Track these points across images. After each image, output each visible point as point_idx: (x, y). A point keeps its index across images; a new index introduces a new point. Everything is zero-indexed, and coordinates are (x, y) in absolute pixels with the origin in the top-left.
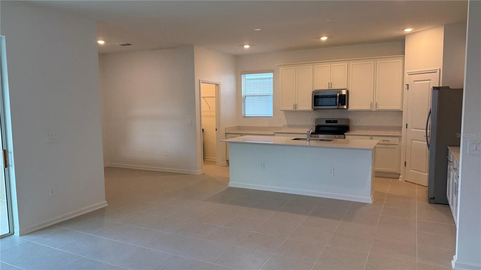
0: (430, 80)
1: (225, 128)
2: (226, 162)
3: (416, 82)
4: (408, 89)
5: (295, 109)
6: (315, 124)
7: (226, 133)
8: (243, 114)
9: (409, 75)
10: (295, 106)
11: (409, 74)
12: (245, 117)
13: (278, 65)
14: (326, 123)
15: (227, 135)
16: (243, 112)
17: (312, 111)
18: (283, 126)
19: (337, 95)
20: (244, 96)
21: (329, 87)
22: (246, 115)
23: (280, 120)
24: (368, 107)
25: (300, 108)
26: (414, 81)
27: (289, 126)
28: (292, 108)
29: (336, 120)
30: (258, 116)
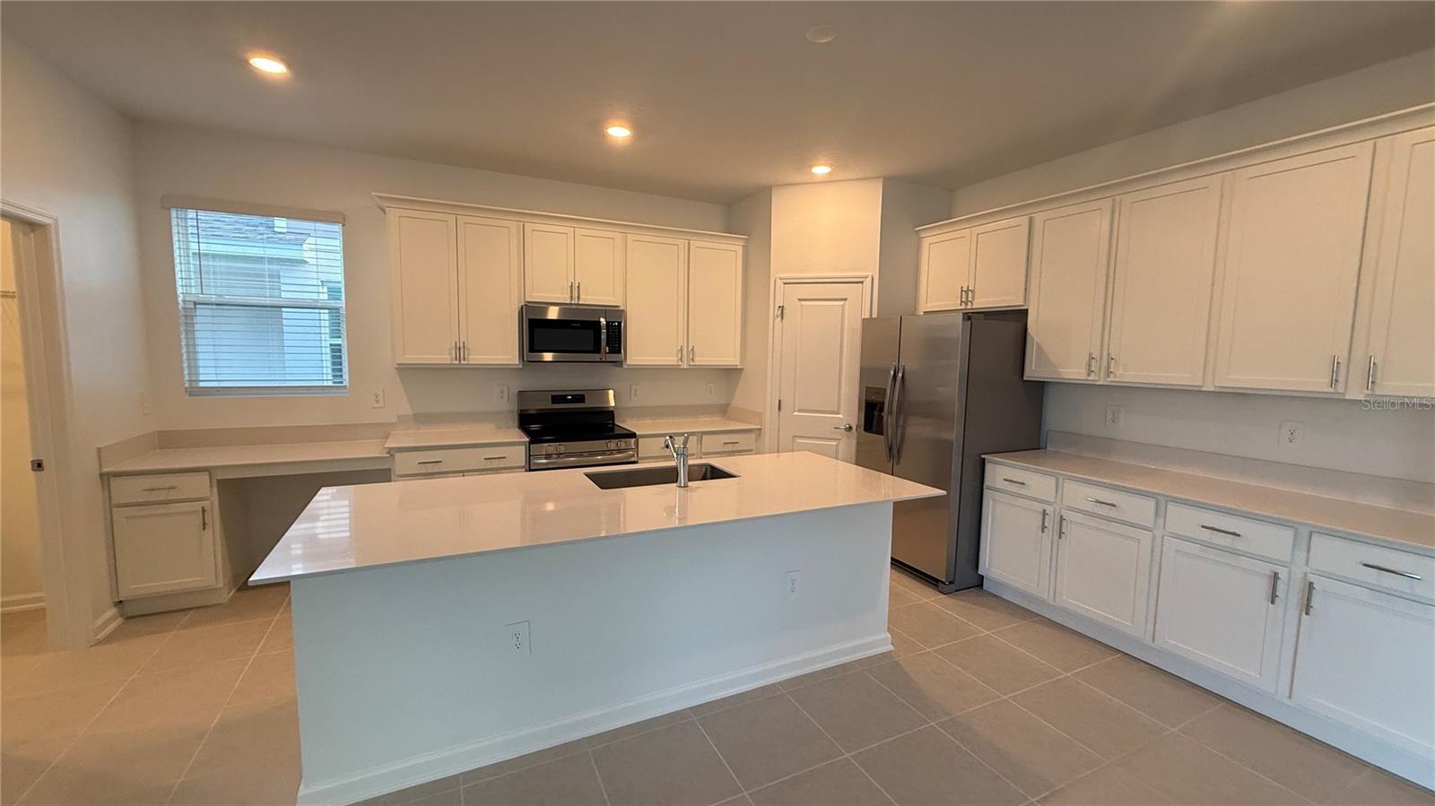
0: (845, 300)
1: (99, 450)
2: (113, 611)
3: (803, 303)
4: (782, 318)
5: (457, 362)
6: (516, 409)
7: (101, 475)
8: (187, 378)
9: (785, 284)
10: (460, 350)
11: (785, 281)
12: (195, 391)
13: (379, 197)
14: (553, 402)
15: (115, 483)
16: (186, 372)
17: (520, 369)
18: (394, 420)
19: (600, 322)
20: (184, 301)
21: (572, 297)
22: (202, 384)
23: (381, 398)
24: (671, 360)
25: (477, 358)
26: (800, 300)
27: (422, 419)
28: (446, 358)
29: (582, 393)
30: (272, 384)
